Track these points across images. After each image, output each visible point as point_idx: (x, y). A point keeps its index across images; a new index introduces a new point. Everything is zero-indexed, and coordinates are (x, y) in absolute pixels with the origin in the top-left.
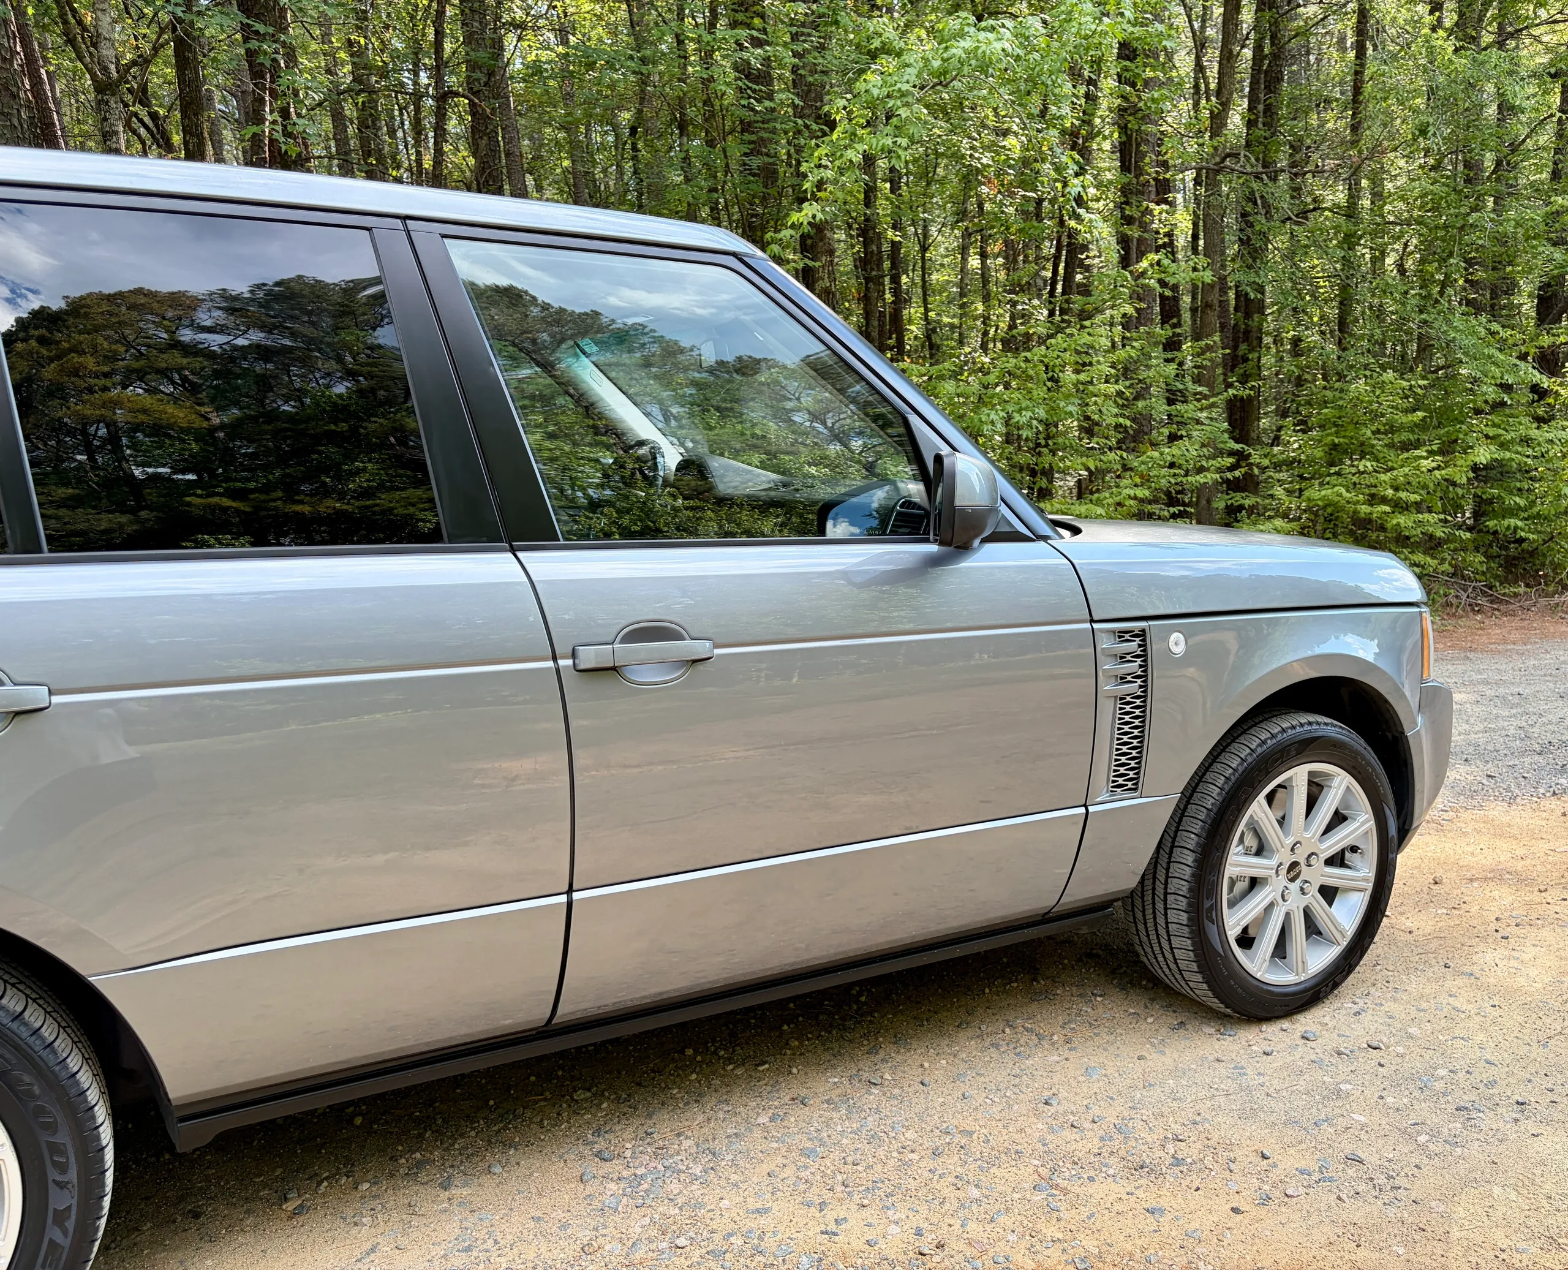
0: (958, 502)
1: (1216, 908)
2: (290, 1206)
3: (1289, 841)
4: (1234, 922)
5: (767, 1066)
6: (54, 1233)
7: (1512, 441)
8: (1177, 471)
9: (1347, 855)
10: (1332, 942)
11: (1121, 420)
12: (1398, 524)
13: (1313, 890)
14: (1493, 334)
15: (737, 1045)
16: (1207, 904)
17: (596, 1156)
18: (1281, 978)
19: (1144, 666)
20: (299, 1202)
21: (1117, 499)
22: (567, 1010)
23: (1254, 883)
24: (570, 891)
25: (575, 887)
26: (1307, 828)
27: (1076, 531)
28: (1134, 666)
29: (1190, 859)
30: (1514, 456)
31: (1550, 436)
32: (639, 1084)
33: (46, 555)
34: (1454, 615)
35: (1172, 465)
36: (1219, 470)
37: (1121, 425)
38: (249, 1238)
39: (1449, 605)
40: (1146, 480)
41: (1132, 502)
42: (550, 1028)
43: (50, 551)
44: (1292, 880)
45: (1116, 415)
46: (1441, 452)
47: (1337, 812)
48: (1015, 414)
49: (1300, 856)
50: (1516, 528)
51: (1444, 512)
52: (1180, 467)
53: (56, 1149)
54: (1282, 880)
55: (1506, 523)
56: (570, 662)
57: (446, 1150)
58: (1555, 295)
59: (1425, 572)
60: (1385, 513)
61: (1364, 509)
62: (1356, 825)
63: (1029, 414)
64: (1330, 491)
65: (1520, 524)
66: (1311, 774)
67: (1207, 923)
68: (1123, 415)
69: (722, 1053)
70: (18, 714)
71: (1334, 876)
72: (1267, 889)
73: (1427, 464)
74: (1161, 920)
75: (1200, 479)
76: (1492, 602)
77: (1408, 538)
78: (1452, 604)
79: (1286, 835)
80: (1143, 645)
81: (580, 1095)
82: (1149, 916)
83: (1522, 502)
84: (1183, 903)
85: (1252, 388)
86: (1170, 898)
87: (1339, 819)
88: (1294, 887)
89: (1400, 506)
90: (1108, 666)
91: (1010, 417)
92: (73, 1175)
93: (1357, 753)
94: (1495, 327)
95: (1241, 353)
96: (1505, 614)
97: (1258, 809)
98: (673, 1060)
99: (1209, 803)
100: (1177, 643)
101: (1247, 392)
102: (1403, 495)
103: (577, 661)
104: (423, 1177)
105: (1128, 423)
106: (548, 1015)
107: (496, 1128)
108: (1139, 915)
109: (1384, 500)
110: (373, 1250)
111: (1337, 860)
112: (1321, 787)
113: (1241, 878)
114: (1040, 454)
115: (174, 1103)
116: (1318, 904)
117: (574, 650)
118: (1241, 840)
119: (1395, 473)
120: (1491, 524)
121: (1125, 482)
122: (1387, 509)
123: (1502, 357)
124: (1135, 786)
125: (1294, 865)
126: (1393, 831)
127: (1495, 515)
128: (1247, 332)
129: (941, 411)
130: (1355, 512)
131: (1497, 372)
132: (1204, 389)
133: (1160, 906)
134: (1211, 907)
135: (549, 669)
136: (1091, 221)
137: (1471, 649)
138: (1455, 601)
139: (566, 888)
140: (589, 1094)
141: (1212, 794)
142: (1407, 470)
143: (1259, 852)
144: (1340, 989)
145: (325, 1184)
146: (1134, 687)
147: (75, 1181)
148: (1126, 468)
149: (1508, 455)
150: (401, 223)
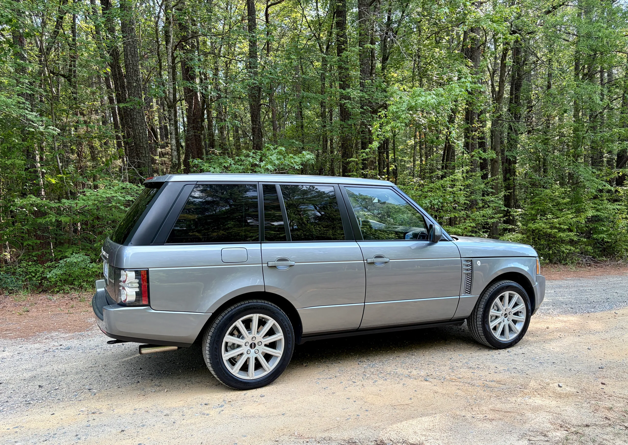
0: (436, 234)
1: (488, 321)
3: (505, 308)
4: (492, 325)
7: (601, 209)
8: (485, 218)
9: (519, 313)
10: (516, 333)
11: (466, 201)
12: (561, 236)
13: (511, 320)
14: (593, 172)
16: (486, 320)
18: (503, 339)
19: (472, 267)
21: (465, 227)
22: (362, 326)
23: (497, 317)
25: (366, 302)
26: (509, 306)
27: (457, 239)
28: (470, 267)
29: (482, 310)
30: (601, 214)
31: (614, 207)
34: (581, 267)
35: (483, 216)
36: (498, 218)
37: (466, 203)
39: (579, 263)
40: (474, 220)
41: (470, 228)
42: (358, 329)
43: (292, 241)
44: (506, 317)
45: (465, 200)
46: (575, 212)
47: (516, 303)
48: (433, 201)
49: (507, 312)
50: (604, 238)
51: (577, 232)
52: (485, 217)
54: (503, 317)
55: (600, 236)
58: (623, 155)
59: (570, 252)
60: (556, 232)
61: (549, 231)
62: (520, 306)
63: (437, 201)
64: (537, 225)
65: (605, 236)
66: (509, 294)
67: (486, 324)
68: (466, 200)
70: (291, 266)
71: (516, 318)
72: (500, 319)
73: (571, 216)
74: (475, 324)
75: (492, 220)
76: (594, 263)
77: (564, 240)
78: (580, 263)
79: (504, 307)
80: (472, 263)
81: (352, 353)
82: (473, 323)
83: (605, 229)
84: (480, 320)
85: (509, 192)
86: (477, 319)
87: (516, 305)
88: (506, 319)
89: (560, 230)
90: (464, 267)
91: (431, 202)
93: (520, 290)
94: (594, 170)
95: (507, 177)
96: (599, 267)
97: (497, 300)
99: (486, 298)
100: (479, 263)
101: (507, 193)
102: (562, 226)
105: (468, 202)
106: (359, 326)
108: (471, 323)
109: (556, 228)
111: (516, 314)
112: (512, 297)
113: (493, 316)
114: (440, 212)
115: (303, 334)
116: (512, 324)
118: (493, 307)
119: (559, 219)
120: (595, 236)
121: (467, 221)
122: (557, 231)
123: (597, 180)
124: (470, 293)
125: (506, 314)
126: (530, 308)
127: (596, 233)
128: (510, 170)
129: (429, 214)
130: (546, 232)
131: (596, 186)
132: (494, 191)
133: (475, 321)
134: (486, 321)
135: (363, 263)
136: (458, 144)
137: (582, 277)
138: (581, 262)
139: (364, 302)
141: (487, 296)
142: (563, 218)
143: (498, 310)
144: (517, 344)
146: (470, 272)
148: (468, 216)
149: (599, 213)
150: (337, 185)
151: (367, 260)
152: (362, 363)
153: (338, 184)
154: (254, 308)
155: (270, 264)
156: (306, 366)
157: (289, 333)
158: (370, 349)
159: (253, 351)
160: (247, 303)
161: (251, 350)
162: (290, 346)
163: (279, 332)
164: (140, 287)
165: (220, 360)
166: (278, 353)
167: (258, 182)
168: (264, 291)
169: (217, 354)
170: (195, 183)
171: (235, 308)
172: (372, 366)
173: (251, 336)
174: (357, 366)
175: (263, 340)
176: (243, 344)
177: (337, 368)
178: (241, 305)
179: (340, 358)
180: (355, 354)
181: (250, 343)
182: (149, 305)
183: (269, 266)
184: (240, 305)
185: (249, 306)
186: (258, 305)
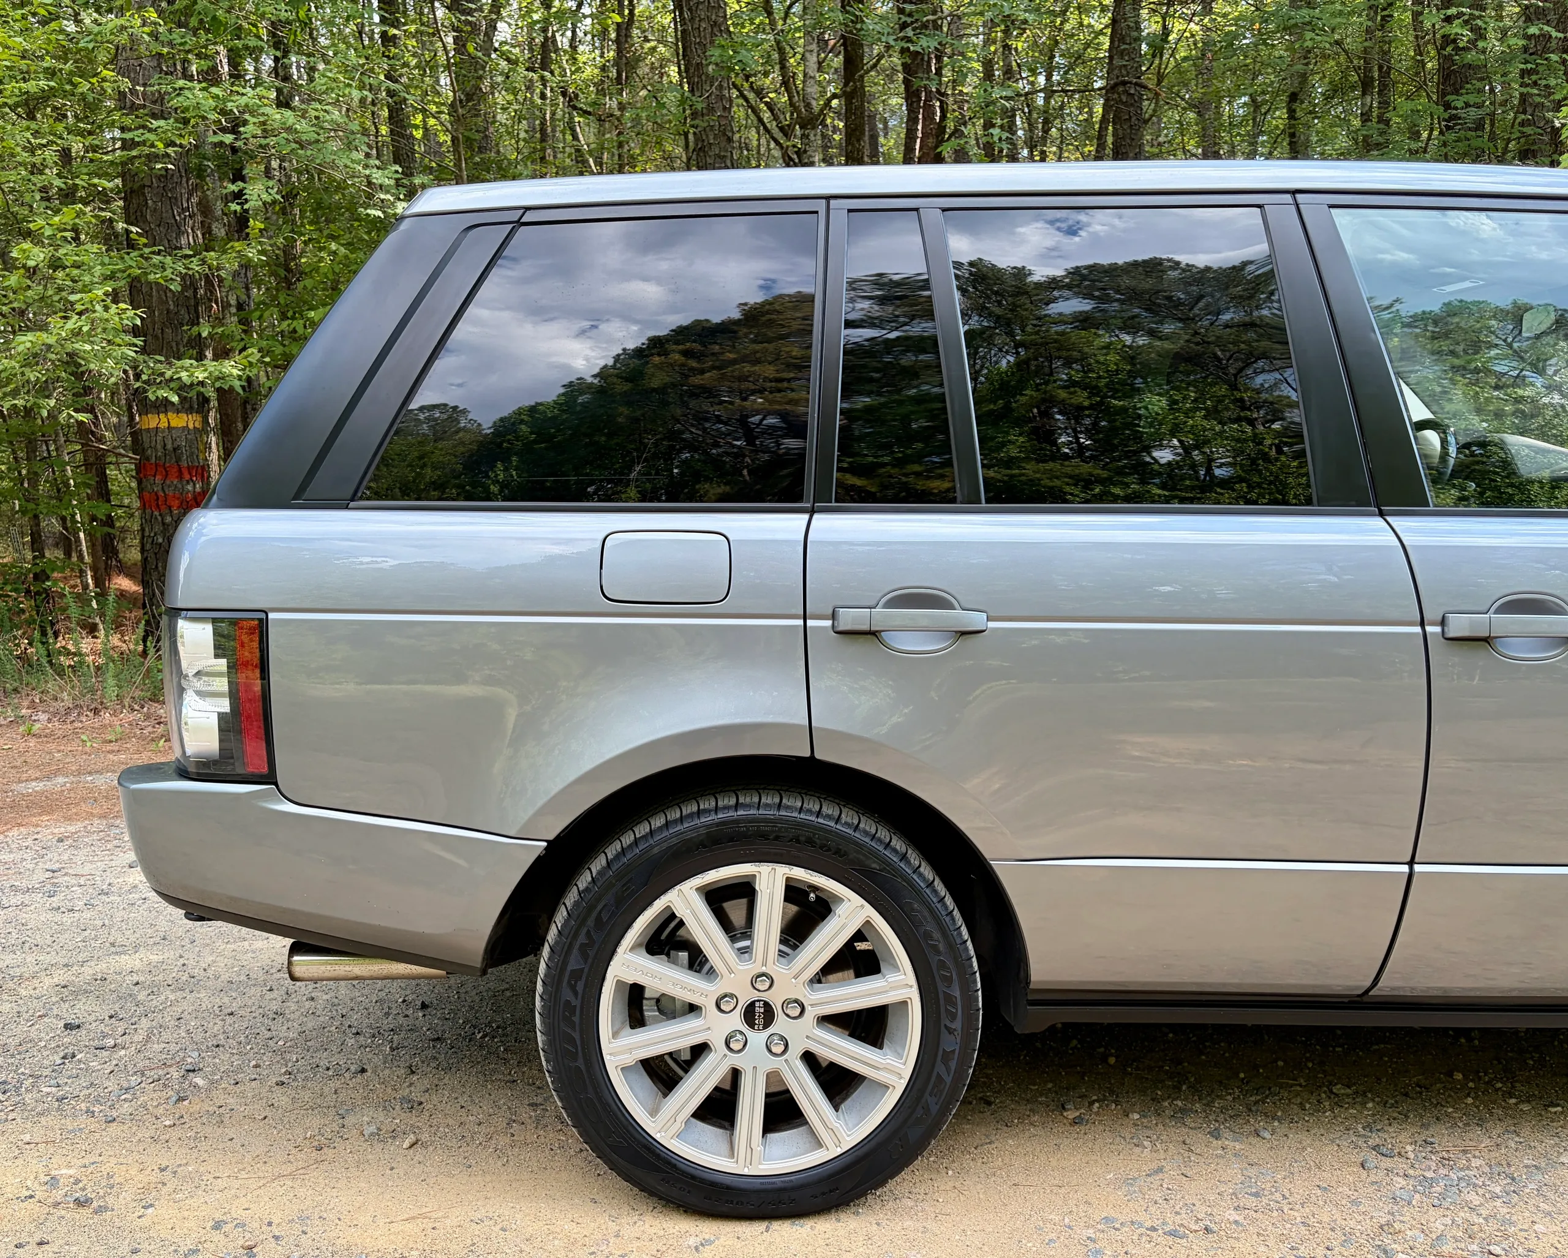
2: (1071, 1115)
5: (1559, 1109)
6: (940, 1068)
15: (1517, 1081)
17: (1374, 1149)
20: (1078, 1114)
22: (1389, 984)
24: (1411, 863)
25: (1416, 860)
32: (1406, 1095)
33: (984, 505)
38: (1039, 1131)
42: (1365, 999)
43: (987, 502)
53: (950, 1000)
56: (1438, 629)
57: (1207, 1105)
69: (1499, 1085)
70: (964, 633)
92: (957, 1025)
98: (1440, 1081)
103: (1446, 629)
104: (1188, 1121)
106: (1368, 983)
107: (1253, 1099)
110: (1160, 1170)
115: (1032, 986)
117: (1444, 617)
135: (1418, 634)
139: (1408, 859)
140: (1349, 1091)
145: (1097, 1105)
147: (959, 1029)
150: (1288, 198)
151: (1443, 622)
152: (1387, 1163)
153: (1294, 192)
154: (764, 836)
155: (849, 619)
156: (1075, 1122)
157: (948, 980)
158: (1450, 1074)
159: (757, 1038)
160: (727, 808)
161: (750, 1034)
162: (950, 1043)
163: (896, 968)
164: (234, 694)
165: (588, 1062)
166: (885, 1069)
167: (828, 198)
168: (808, 754)
169: (576, 1036)
170: (515, 216)
171: (667, 825)
172: (1443, 1196)
173: (747, 969)
174: (1351, 1174)
175: (809, 996)
176: (709, 1005)
177: (1234, 1171)
178: (699, 813)
179: (1268, 1106)
180: (1361, 1096)
181: (743, 1002)
182: (269, 778)
183: (841, 627)
184: (691, 816)
185: (736, 822)
186: (781, 820)
